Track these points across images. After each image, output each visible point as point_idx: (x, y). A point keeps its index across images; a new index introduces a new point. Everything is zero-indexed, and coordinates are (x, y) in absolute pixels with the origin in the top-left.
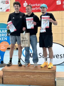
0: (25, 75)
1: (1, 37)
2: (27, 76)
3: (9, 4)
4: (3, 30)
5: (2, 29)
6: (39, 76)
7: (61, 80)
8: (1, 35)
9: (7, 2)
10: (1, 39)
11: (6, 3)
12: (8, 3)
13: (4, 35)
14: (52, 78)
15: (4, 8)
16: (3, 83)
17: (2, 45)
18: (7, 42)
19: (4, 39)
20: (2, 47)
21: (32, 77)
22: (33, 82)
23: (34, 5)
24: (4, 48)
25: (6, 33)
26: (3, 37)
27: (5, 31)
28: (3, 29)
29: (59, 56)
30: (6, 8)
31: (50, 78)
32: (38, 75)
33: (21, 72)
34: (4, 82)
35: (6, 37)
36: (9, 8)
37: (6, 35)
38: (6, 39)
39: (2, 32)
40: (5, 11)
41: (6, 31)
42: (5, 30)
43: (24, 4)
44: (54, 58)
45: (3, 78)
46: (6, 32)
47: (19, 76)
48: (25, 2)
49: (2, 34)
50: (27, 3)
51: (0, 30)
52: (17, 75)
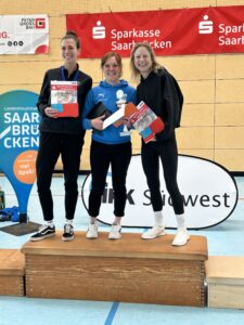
0: (100, 267)
1: (21, 136)
2: (108, 270)
3: (46, 30)
4: (26, 114)
5: (23, 109)
6: (150, 272)
7: (225, 287)
8: (21, 129)
9: (41, 24)
10: (21, 142)
11: (37, 27)
12: (44, 27)
13: (30, 131)
15: (31, 41)
16: (25, 294)
17: (21, 164)
19: (30, 143)
20: (23, 169)
21: (125, 274)
22: (130, 290)
23: (127, 34)
25: (35, 123)
26: (26, 135)
27: (33, 118)
28: (26, 109)
29: (208, 200)
30: (34, 43)
31: (186, 279)
32: (147, 269)
33: (88, 257)
34: (30, 290)
36: (46, 43)
37: (35, 131)
38: (38, 144)
39: (24, 119)
40: (33, 51)
41: (35, 116)
42: (33, 114)
43: (95, 29)
44: (193, 205)
45: (24, 277)
46: (38, 122)
47: (81, 272)
48: (99, 23)
49: (23, 126)
50: (103, 28)
51: (16, 114)
52: (74, 268)
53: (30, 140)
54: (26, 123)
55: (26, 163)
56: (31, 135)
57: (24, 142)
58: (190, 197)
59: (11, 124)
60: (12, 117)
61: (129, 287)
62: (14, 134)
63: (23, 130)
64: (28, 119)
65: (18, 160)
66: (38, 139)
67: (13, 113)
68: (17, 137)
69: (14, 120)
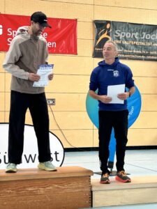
0: (24, 187)
2: (30, 189)
6: (58, 188)
14: (85, 190)
21: (42, 191)
22: (44, 202)
32: (56, 186)
44: (33, 162)
47: (10, 193)
52: (5, 190)
58: (30, 156)
61: (44, 200)
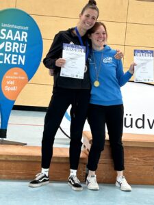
1: (11, 53)
4: (18, 32)
5: (15, 27)
8: (12, 47)
10: (10, 59)
13: (19, 49)
17: (9, 80)
18: (24, 73)
19: (17, 61)
20: (10, 86)
24: (14, 89)
25: (24, 42)
26: (15, 53)
27: (23, 37)
28: (19, 27)
33: (144, 148)
35: (22, 55)
37: (23, 49)
38: (23, 62)
39: (16, 37)
41: (25, 35)
42: (23, 33)
46: (26, 41)
49: (15, 44)
51: (10, 31)
53: (17, 58)
54: (17, 41)
55: (12, 80)
56: (19, 54)
57: (13, 59)
59: (5, 40)
60: (6, 33)
62: (6, 50)
63: (14, 48)
64: (19, 38)
65: (6, 77)
66: (24, 57)
67: (8, 29)
68: (8, 53)
69: (8, 36)
